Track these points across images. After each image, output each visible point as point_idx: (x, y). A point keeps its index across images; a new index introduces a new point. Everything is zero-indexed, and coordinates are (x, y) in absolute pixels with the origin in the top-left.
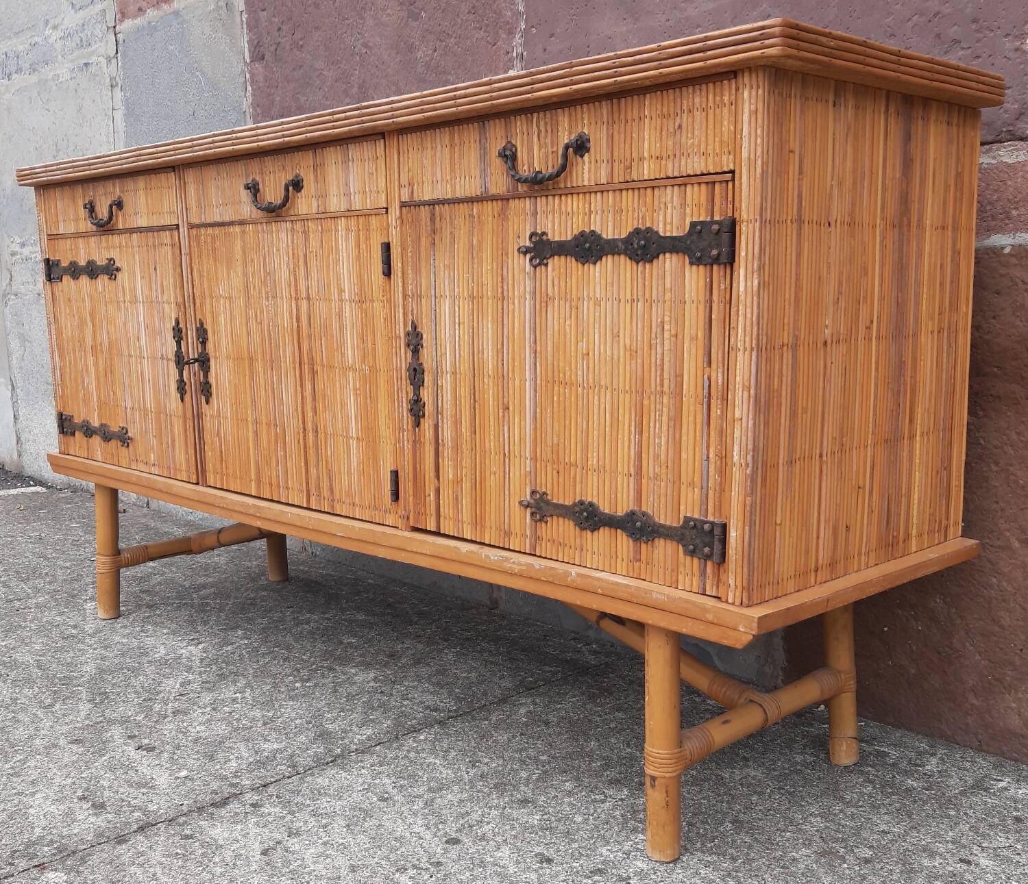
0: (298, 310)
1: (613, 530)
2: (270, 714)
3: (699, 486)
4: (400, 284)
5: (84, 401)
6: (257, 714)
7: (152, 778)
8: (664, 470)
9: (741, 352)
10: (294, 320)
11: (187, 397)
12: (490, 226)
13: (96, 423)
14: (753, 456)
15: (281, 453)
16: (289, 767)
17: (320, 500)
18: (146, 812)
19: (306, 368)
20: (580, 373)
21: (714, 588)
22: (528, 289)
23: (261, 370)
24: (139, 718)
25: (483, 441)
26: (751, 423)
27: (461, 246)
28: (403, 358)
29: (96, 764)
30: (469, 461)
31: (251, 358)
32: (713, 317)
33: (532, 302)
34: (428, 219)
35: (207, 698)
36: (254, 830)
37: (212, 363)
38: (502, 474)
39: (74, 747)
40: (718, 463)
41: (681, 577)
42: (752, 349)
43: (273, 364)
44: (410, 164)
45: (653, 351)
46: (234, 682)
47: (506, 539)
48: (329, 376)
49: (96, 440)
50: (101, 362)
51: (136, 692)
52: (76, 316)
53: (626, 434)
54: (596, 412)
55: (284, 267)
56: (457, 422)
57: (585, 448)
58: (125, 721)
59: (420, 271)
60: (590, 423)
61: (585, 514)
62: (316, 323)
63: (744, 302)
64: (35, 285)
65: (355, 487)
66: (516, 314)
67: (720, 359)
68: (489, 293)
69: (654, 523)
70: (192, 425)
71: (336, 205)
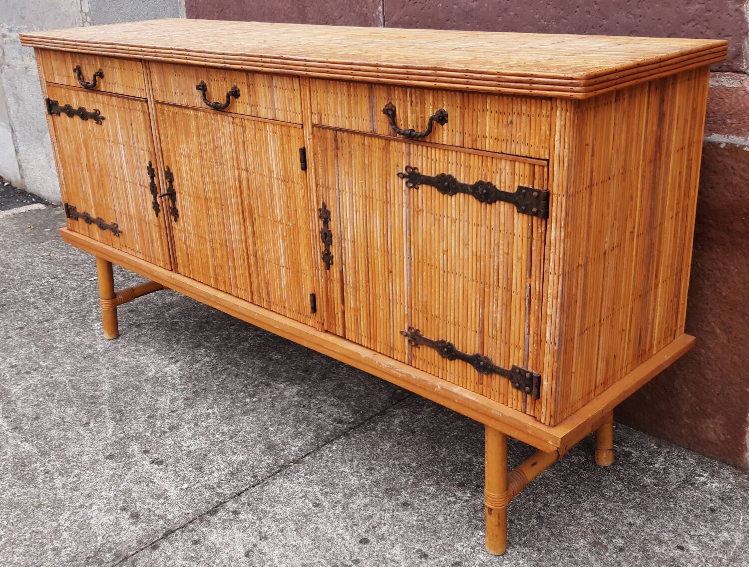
0: (239, 176)
1: (464, 363)
2: (233, 428)
3: (522, 348)
4: (314, 177)
5: (84, 199)
6: (225, 428)
7: (165, 490)
8: (499, 333)
9: (552, 275)
10: (237, 182)
11: (161, 214)
12: (377, 154)
13: (94, 216)
14: (559, 339)
15: (231, 265)
16: (252, 477)
17: (260, 299)
18: (167, 521)
19: (247, 215)
20: (441, 261)
21: (532, 411)
22: (404, 201)
23: (214, 208)
24: (148, 434)
25: (374, 288)
26: (558, 320)
27: (356, 162)
28: (318, 224)
29: (127, 478)
30: (365, 299)
31: (206, 200)
32: (533, 248)
33: (408, 210)
34: (333, 139)
35: (189, 414)
36: (238, 535)
37: (178, 196)
38: (388, 312)
39: (109, 462)
40: (536, 338)
41: (510, 400)
42: (559, 275)
43: (223, 206)
44: (319, 100)
45: (492, 260)
46: (206, 398)
47: (392, 351)
48: (263, 223)
49: (95, 227)
50: (94, 177)
51: (142, 410)
52: (73, 142)
53: (473, 307)
54: (453, 288)
55: (228, 146)
56: (356, 273)
57: (445, 308)
58: (139, 437)
59: (328, 172)
60: (449, 294)
61: (445, 349)
62: (254, 187)
63: (554, 244)
64: (23, 61)
65: (285, 297)
66: (397, 214)
67: (538, 275)
68: (377, 197)
69: (493, 365)
70: (165, 232)
71: (265, 114)
